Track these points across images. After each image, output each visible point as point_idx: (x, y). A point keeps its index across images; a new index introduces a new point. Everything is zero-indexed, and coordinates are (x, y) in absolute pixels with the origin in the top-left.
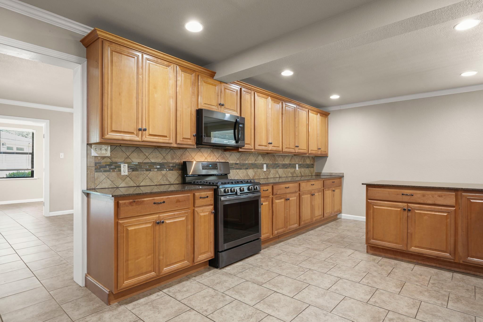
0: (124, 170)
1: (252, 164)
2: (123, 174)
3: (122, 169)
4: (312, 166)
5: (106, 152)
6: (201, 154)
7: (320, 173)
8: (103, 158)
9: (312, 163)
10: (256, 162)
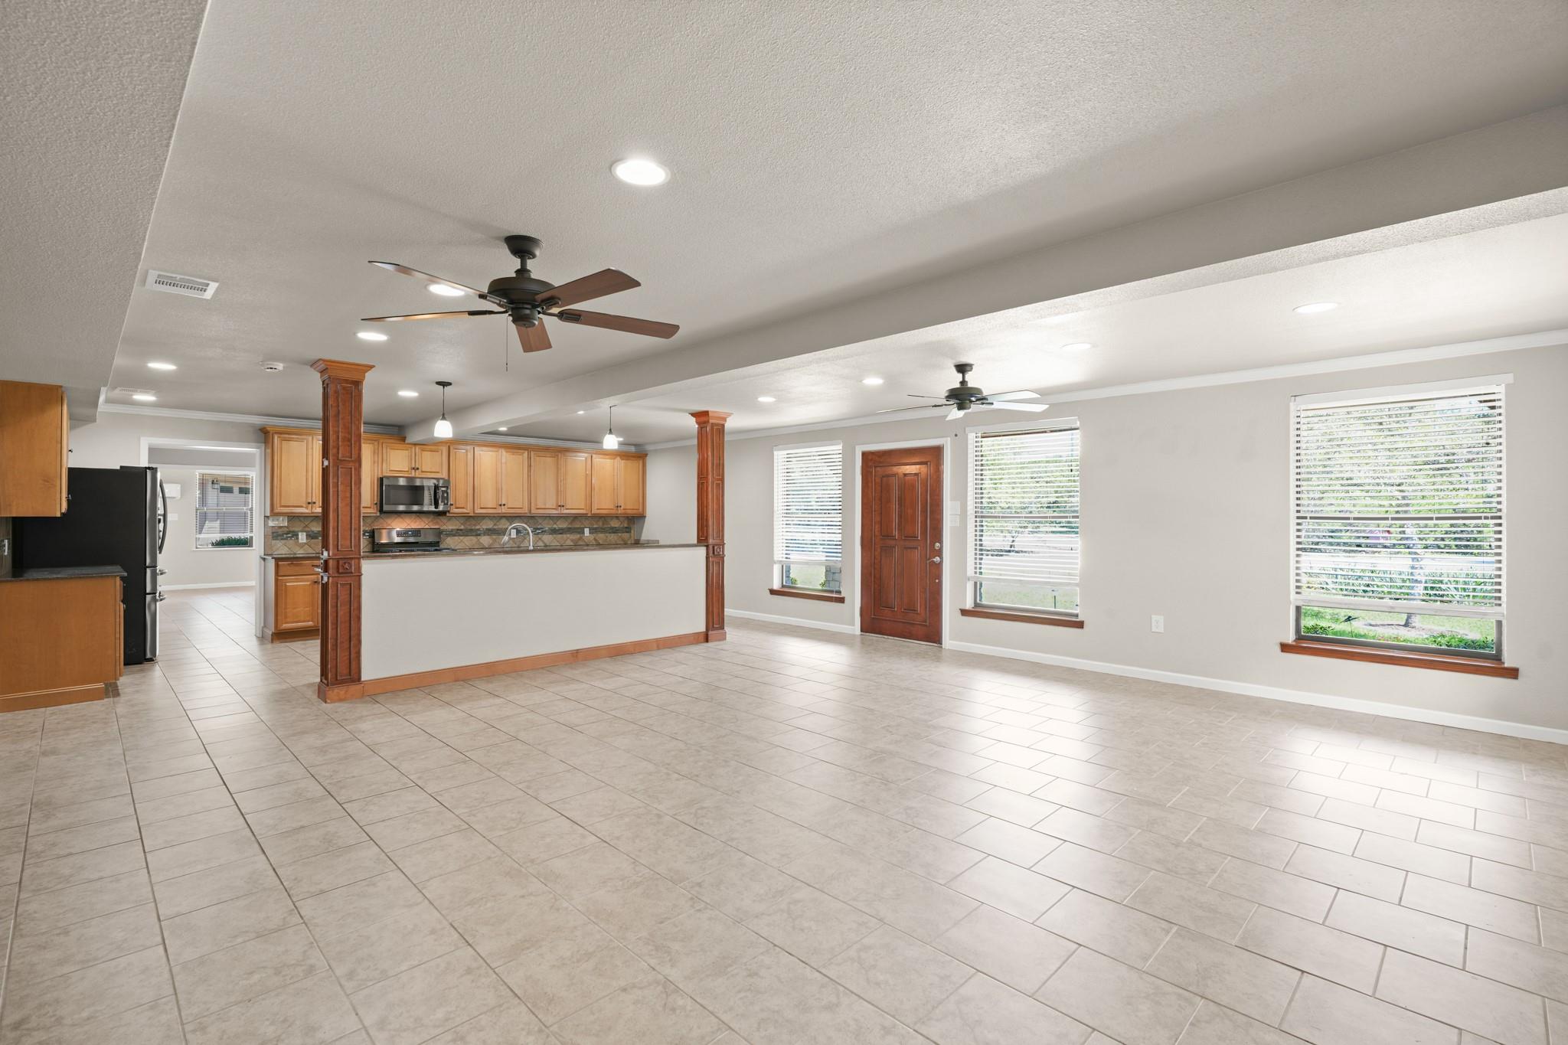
0: (302, 537)
1: (489, 530)
2: (300, 541)
3: (300, 537)
4: (628, 530)
5: (283, 522)
6: (401, 520)
7: (639, 540)
8: (281, 527)
9: (626, 525)
10: (495, 527)
